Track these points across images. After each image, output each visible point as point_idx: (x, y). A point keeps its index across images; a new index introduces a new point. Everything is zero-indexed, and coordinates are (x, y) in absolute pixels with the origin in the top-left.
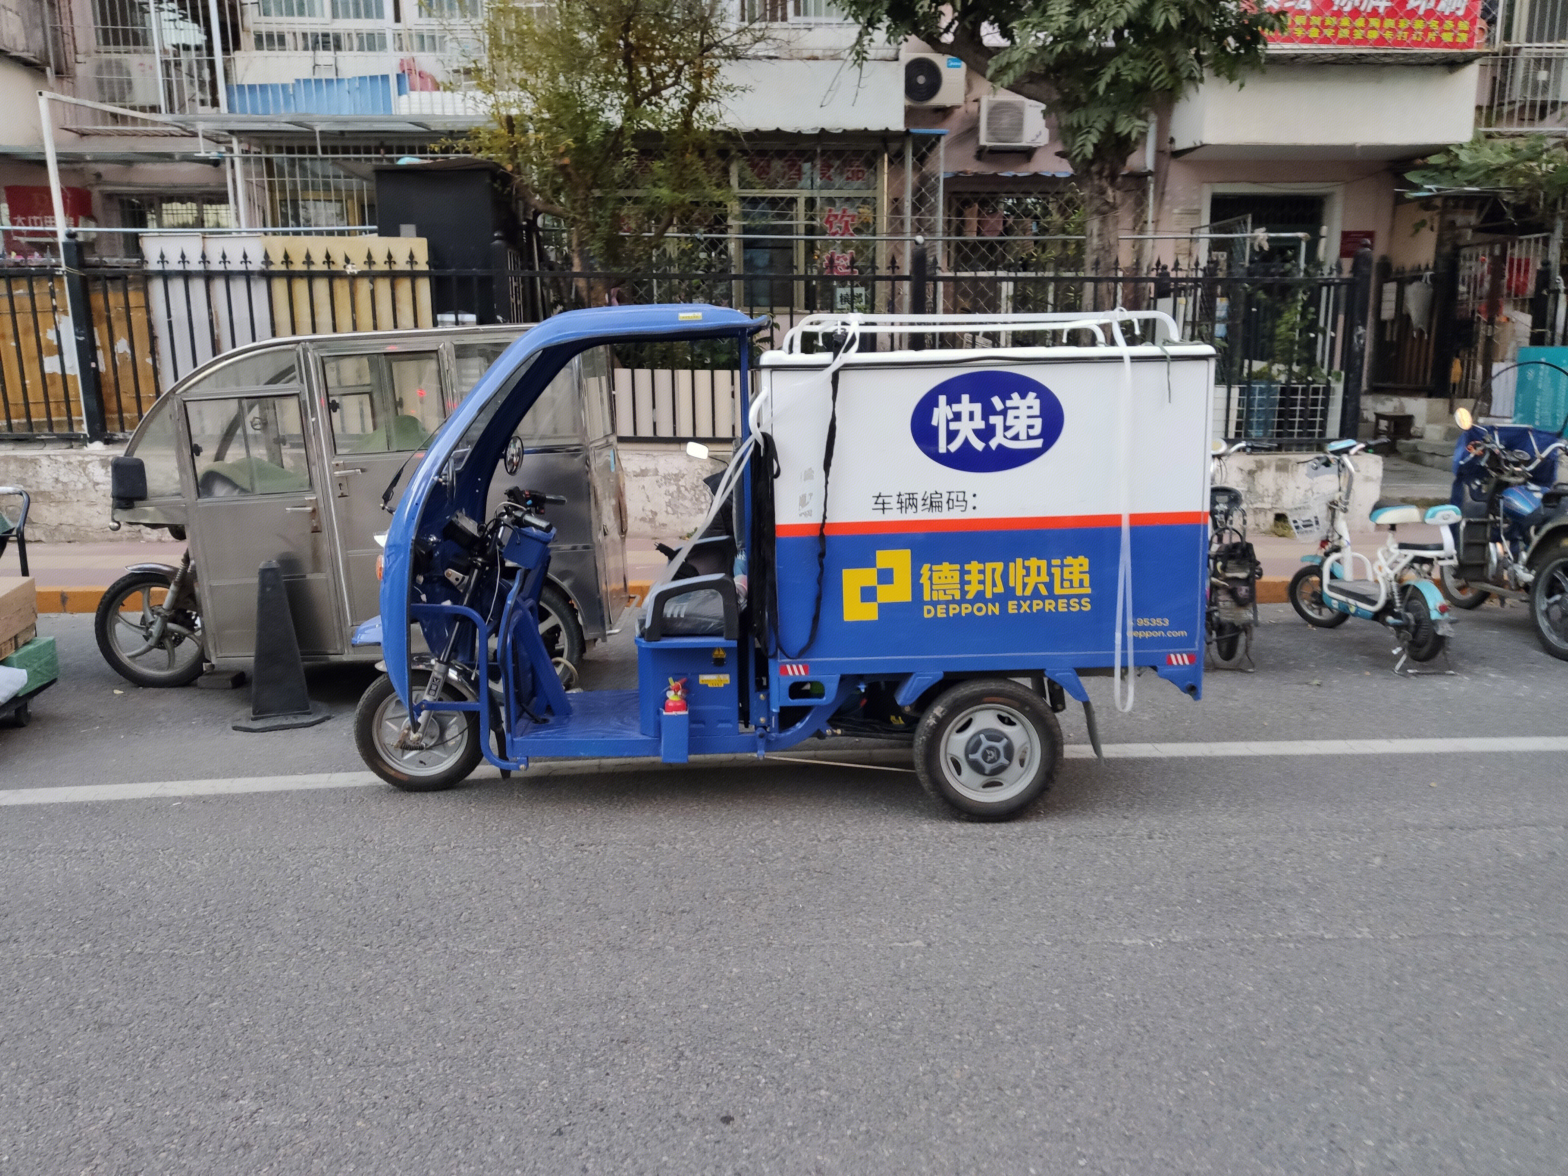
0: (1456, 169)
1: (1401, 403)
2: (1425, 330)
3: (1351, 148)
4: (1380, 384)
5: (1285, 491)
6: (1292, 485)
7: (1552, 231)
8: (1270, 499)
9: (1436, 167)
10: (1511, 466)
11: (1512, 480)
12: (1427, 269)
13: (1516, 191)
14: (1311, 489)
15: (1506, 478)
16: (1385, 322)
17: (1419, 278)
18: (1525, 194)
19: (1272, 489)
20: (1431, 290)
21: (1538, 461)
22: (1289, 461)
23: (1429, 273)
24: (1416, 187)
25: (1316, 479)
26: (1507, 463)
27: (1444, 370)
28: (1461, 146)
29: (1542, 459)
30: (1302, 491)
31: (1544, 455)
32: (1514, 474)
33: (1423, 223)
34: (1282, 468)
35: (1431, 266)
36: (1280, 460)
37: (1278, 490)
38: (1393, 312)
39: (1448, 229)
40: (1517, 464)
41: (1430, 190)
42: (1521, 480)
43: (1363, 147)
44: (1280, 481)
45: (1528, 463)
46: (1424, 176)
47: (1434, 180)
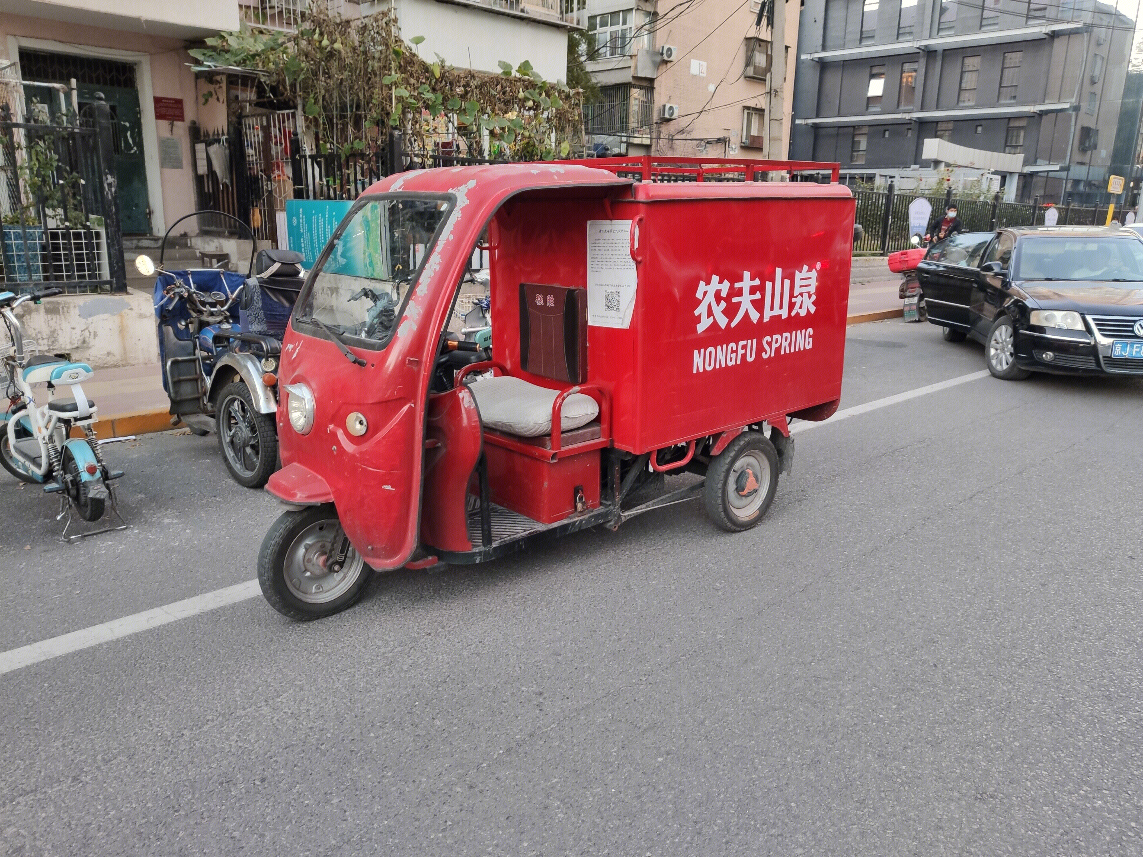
0: (227, 51)
1: (220, 244)
2: (229, 184)
3: (138, 20)
4: (207, 228)
5: (60, 332)
6: (66, 326)
7: (295, 107)
8: (45, 341)
9: (214, 48)
10: (208, 306)
11: (211, 319)
12: (223, 134)
13: (270, 74)
14: (87, 328)
15: (205, 318)
16: (202, 176)
17: (218, 141)
18: (275, 77)
19: (46, 332)
20: (227, 151)
21: (231, 301)
22: (58, 303)
23: (225, 137)
24: (198, 62)
25: (90, 319)
26: (204, 304)
27: (245, 217)
28: (231, 34)
29: (233, 300)
30: (78, 331)
31: (234, 296)
32: (212, 314)
33: (210, 94)
34: (52, 311)
35: (226, 131)
36: (48, 303)
37: (53, 332)
38: (206, 168)
39: (232, 101)
40: (213, 305)
41: (209, 67)
42: (219, 319)
43: (147, 22)
44: (52, 323)
45: (223, 304)
46: (204, 54)
47: (213, 59)
